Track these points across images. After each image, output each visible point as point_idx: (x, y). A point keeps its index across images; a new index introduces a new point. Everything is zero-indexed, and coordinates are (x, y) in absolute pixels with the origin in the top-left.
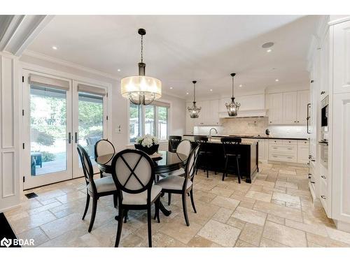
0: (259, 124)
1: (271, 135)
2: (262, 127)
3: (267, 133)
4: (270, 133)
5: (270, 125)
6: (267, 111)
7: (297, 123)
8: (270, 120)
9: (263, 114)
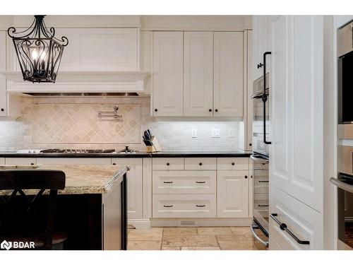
0: (128, 116)
1: (157, 147)
2: (133, 124)
3: (147, 140)
4: (154, 141)
5: (154, 119)
6: (147, 78)
7: (213, 114)
8: (155, 103)
9: (137, 87)
